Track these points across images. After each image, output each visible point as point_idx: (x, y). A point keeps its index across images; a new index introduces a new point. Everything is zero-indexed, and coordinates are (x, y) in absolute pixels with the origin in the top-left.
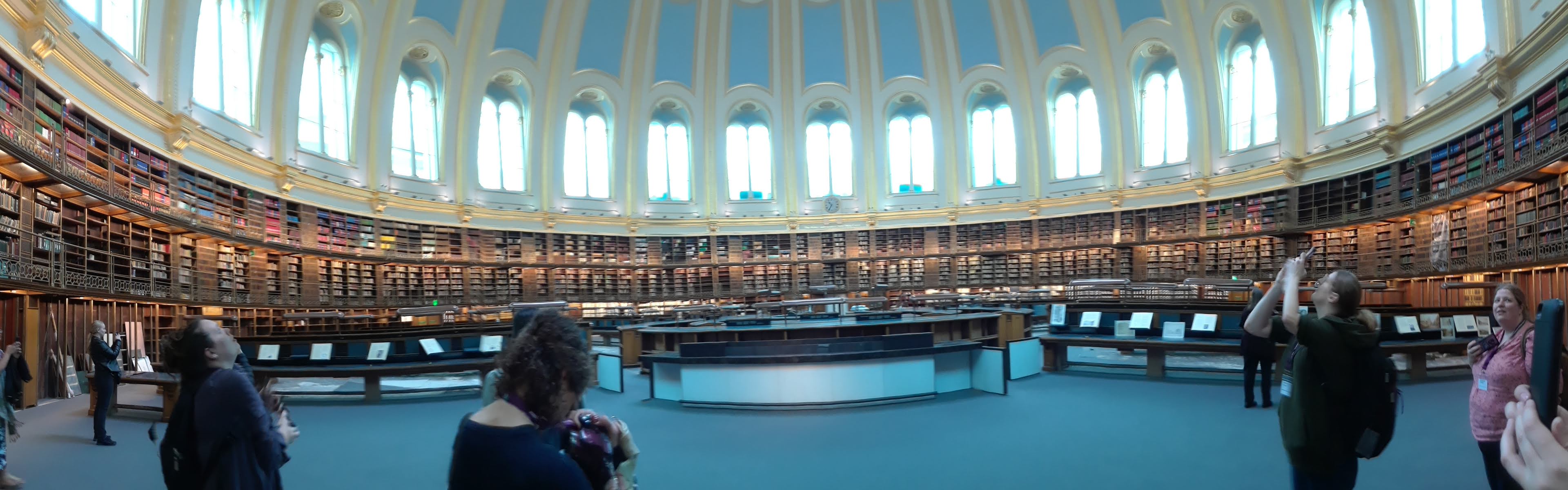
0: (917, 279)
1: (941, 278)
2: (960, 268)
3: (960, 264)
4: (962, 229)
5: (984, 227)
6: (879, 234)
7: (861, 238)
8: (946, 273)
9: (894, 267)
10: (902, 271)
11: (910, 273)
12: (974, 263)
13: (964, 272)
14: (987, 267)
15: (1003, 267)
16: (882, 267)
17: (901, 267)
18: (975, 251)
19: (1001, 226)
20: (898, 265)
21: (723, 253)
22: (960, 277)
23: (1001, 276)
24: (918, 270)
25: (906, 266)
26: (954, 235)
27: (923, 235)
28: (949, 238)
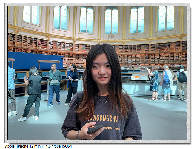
0: (137, 61)
1: (145, 61)
2: (152, 58)
3: (152, 56)
4: (153, 45)
5: (161, 44)
6: (125, 46)
7: (120, 48)
8: (147, 59)
9: (130, 57)
10: (132, 58)
11: (136, 59)
12: (157, 56)
13: (153, 59)
14: (162, 57)
15: (168, 57)
16: (126, 57)
17: (132, 57)
18: (158, 52)
19: (168, 44)
20: (131, 56)
21: (77, 49)
22: (152, 61)
23: (167, 60)
24: (138, 58)
25: (134, 57)
26: (150, 47)
27: (140, 47)
28: (149, 48)
